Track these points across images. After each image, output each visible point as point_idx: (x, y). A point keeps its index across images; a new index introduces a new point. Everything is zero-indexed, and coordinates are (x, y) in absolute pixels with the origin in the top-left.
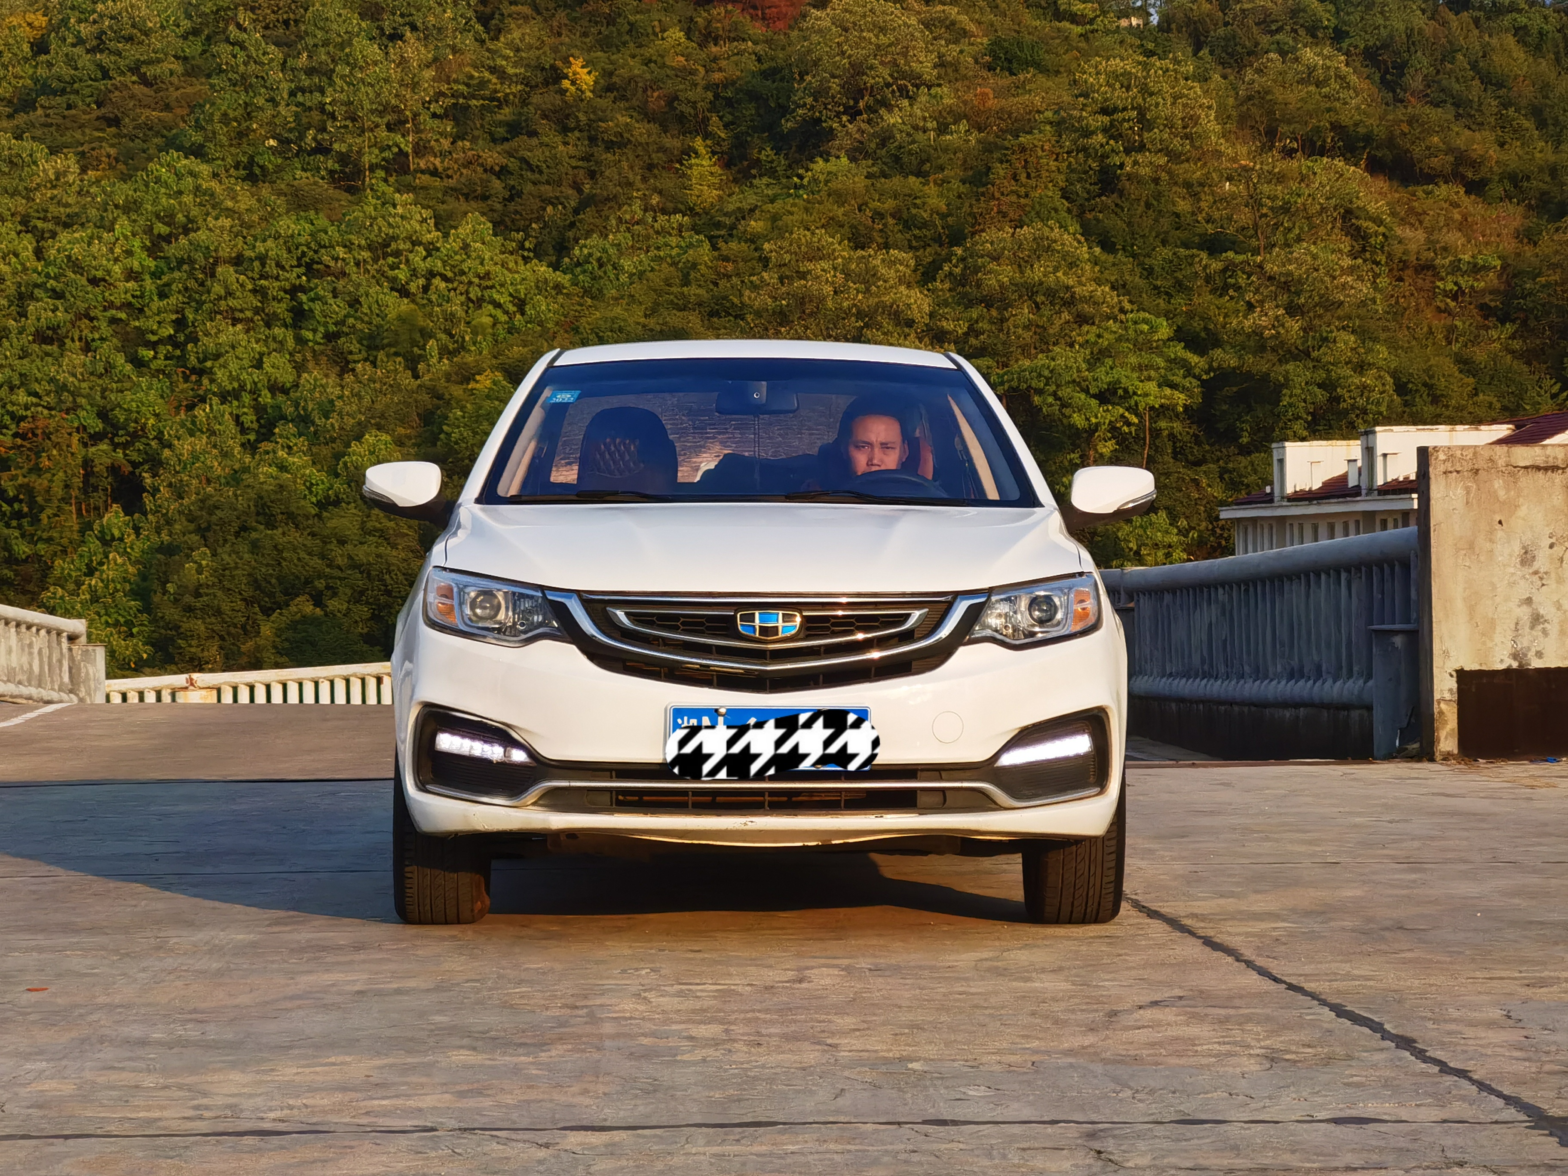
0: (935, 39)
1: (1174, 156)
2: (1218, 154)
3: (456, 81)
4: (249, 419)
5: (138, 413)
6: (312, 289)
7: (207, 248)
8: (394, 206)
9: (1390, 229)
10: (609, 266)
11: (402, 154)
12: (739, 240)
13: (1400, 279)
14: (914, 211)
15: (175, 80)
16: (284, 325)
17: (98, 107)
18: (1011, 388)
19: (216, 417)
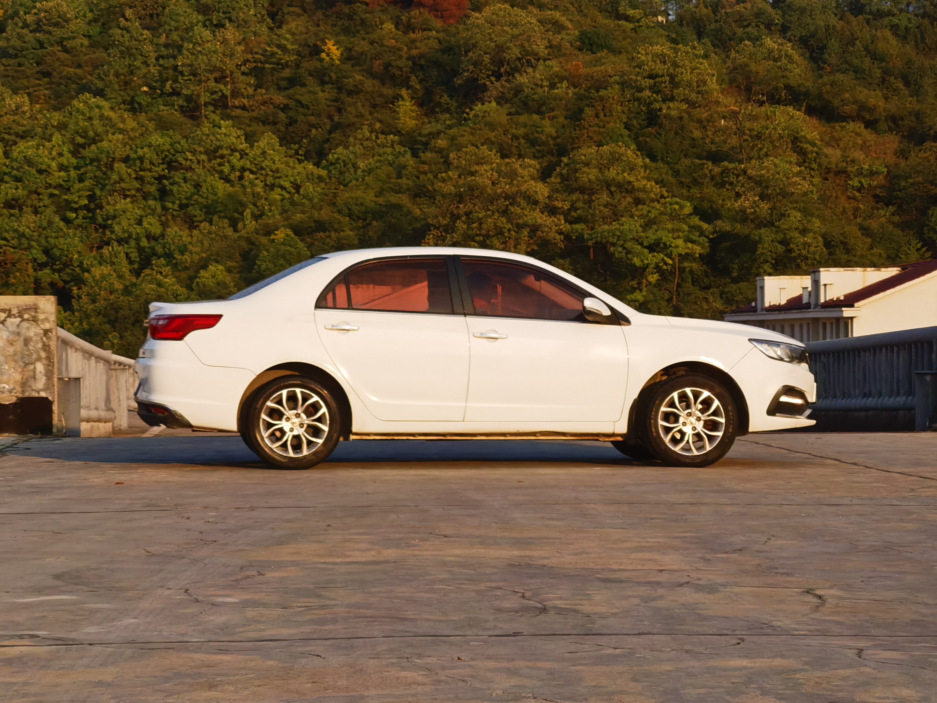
0: (547, 31)
1: (692, 104)
2: (718, 103)
3: (256, 53)
4: (134, 255)
5: (68, 251)
6: (171, 178)
7: (108, 152)
8: (220, 128)
9: (820, 149)
10: (350, 166)
11: (224, 96)
12: (432, 151)
13: (826, 179)
14: (536, 135)
15: (84, 50)
16: (155, 199)
17: (38, 65)
18: (597, 242)
19: (115, 254)
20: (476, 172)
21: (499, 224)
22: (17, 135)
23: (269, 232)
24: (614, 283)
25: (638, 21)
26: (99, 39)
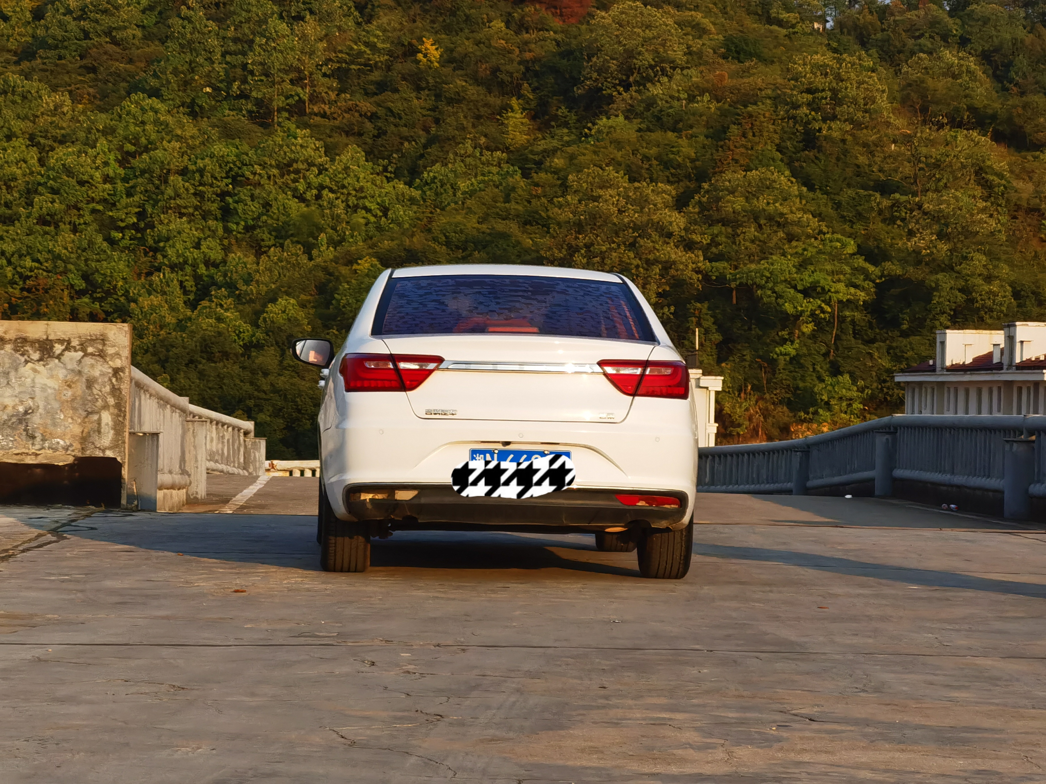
0: (685, 34)
1: (858, 125)
2: (888, 124)
3: (341, 52)
4: (190, 284)
5: (111, 277)
6: (236, 195)
7: (162, 162)
8: (296, 138)
9: (1009, 182)
10: (448, 186)
11: (301, 101)
12: (546, 172)
13: (1015, 217)
14: (672, 156)
15: (136, 42)
16: (216, 219)
17: (81, 59)
18: (741, 284)
19: (167, 282)
20: (600, 197)
21: (625, 259)
22: (55, 139)
23: (351, 260)
24: (761, 333)
25: (793, 26)
26: (155, 30)
